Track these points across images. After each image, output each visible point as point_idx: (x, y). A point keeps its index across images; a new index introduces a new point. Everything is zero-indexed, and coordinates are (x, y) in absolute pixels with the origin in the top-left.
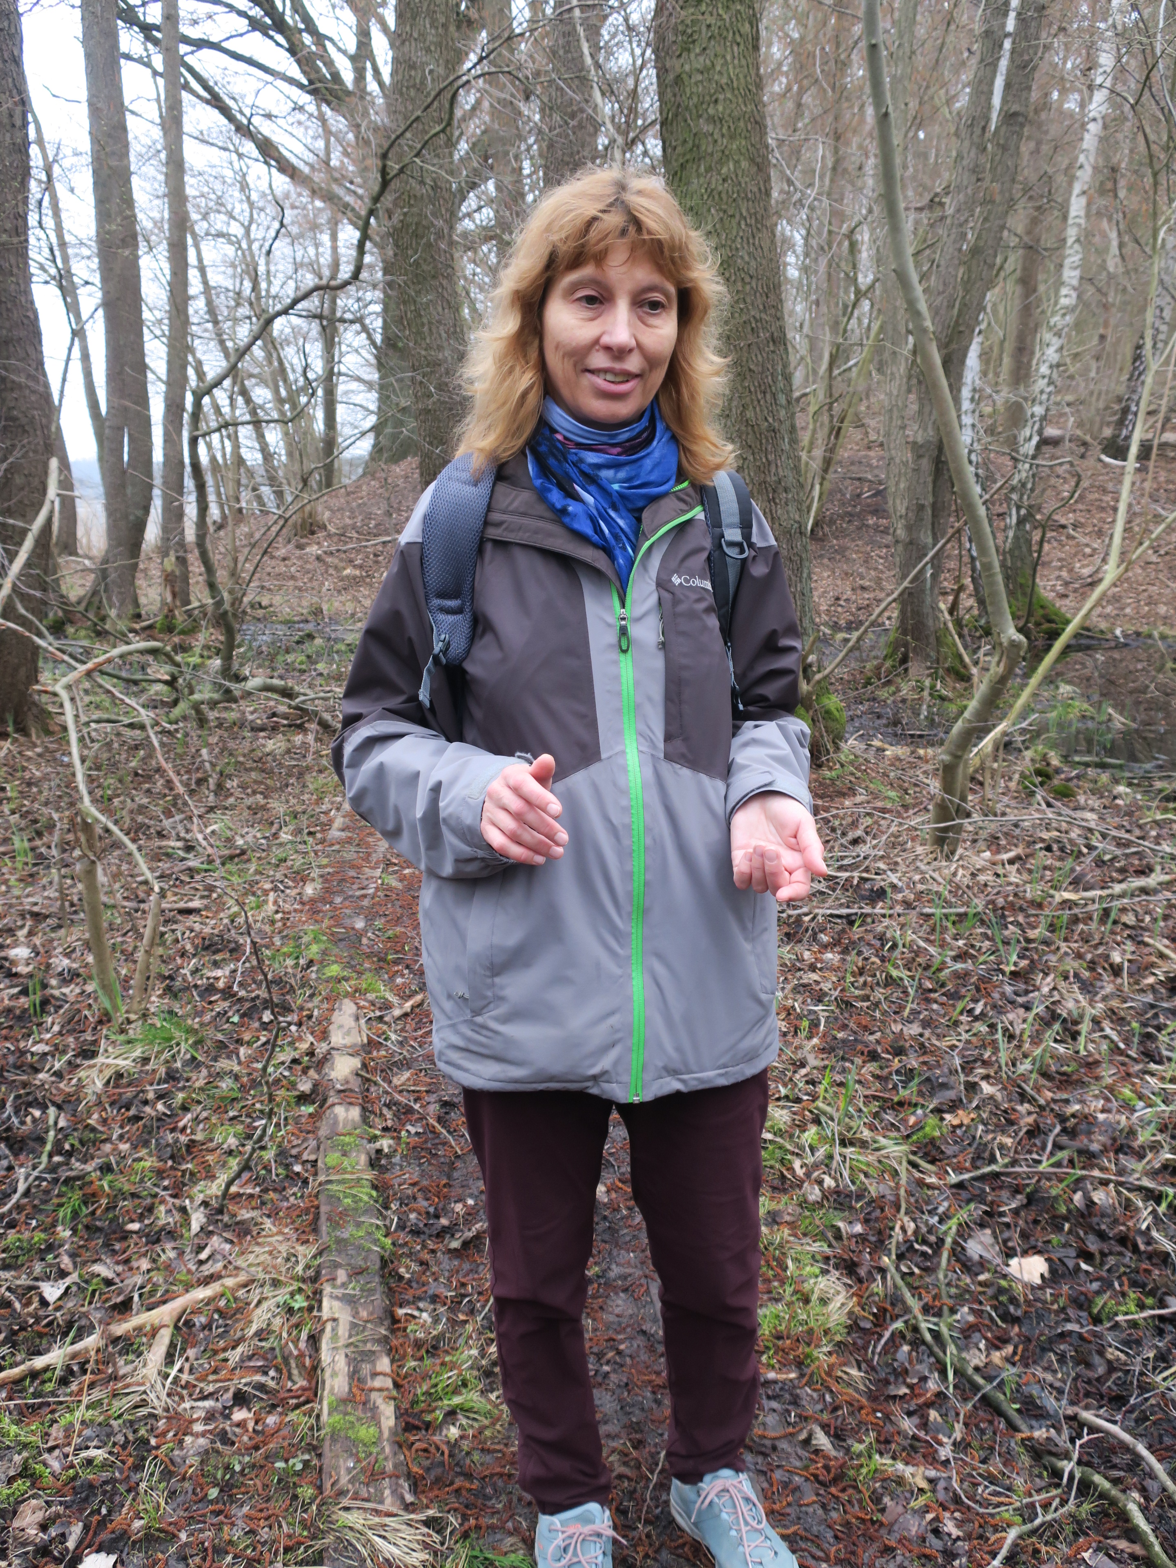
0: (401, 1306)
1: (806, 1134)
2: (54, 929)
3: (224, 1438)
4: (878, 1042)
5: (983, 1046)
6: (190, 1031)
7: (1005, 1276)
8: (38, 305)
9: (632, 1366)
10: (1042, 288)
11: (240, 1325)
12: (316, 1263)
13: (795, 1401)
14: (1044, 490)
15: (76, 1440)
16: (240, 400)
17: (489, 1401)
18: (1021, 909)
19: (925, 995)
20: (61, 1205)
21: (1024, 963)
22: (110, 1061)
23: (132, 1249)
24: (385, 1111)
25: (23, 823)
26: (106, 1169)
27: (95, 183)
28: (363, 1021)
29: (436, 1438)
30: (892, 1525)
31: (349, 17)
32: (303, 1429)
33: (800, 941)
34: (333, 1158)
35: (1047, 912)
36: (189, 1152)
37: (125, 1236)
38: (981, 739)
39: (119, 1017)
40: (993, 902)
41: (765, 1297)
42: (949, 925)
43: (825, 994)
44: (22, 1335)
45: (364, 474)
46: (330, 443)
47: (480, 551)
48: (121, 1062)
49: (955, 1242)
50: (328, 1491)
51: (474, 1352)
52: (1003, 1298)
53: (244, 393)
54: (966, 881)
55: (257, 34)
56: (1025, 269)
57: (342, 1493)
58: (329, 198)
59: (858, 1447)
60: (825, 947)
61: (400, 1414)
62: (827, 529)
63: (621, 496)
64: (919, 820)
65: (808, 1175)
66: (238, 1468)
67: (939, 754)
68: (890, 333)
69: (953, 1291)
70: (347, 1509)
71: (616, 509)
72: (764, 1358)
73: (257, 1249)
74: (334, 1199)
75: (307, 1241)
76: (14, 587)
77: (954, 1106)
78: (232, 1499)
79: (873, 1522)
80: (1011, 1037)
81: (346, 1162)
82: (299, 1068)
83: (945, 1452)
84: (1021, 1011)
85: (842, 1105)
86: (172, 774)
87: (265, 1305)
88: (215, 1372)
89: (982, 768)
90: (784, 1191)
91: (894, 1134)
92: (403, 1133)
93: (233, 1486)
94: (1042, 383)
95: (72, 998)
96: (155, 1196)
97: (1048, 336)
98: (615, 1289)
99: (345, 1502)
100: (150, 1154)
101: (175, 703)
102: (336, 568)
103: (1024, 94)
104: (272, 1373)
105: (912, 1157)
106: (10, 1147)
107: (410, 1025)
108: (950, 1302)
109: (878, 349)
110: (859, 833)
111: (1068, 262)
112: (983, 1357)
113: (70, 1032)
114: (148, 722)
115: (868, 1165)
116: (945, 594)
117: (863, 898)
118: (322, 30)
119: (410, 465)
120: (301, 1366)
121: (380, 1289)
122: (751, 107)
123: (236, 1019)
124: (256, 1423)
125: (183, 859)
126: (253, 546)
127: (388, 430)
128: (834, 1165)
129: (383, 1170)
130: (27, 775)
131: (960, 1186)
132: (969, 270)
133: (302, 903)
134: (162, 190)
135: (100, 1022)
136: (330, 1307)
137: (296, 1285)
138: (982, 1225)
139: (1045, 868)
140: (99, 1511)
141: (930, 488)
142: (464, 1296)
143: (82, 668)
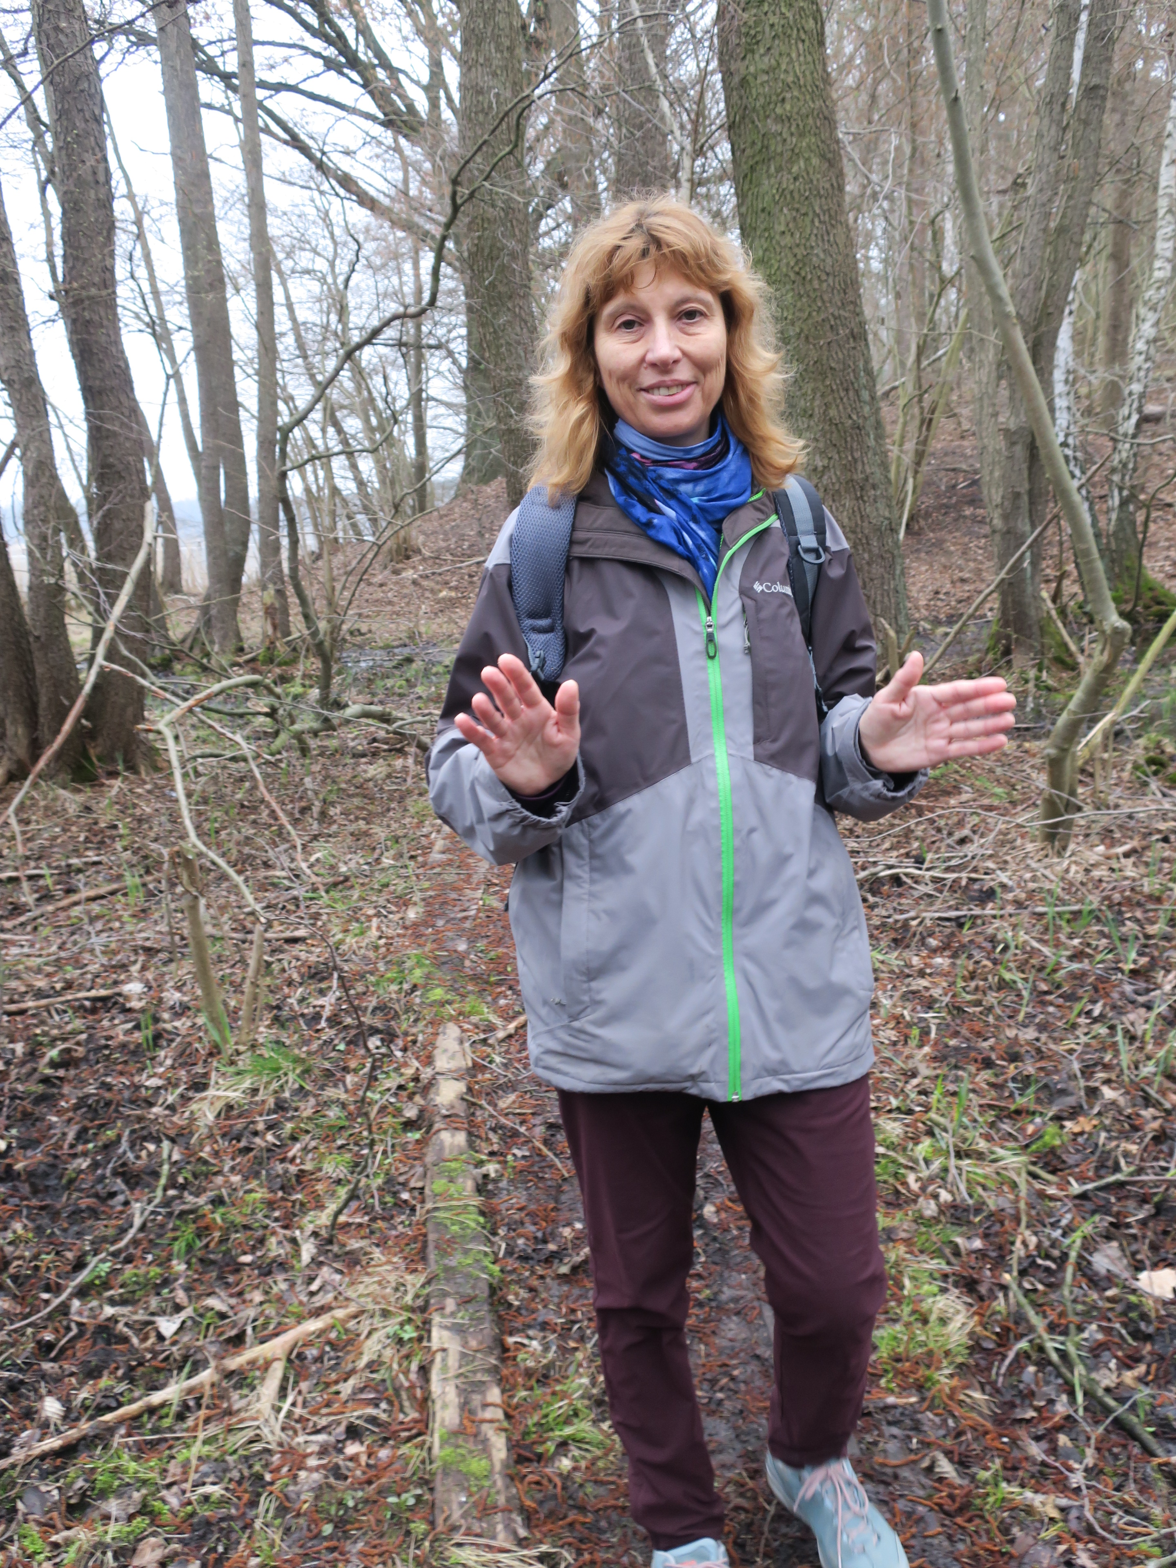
0: (511, 1334)
1: (920, 1147)
2: (166, 963)
3: (337, 1472)
4: (992, 1048)
5: (1104, 1049)
6: (297, 1060)
7: (1134, 1291)
8: (128, 354)
9: (747, 1392)
10: (1135, 263)
11: (350, 1357)
12: (425, 1291)
13: (917, 1427)
14: (1146, 470)
15: (193, 1477)
16: (331, 430)
17: (602, 1431)
18: (1139, 904)
19: (1040, 998)
20: (175, 1239)
21: (1144, 961)
22: (220, 1093)
23: (246, 1282)
24: (491, 1135)
25: (135, 860)
26: (218, 1202)
27: (182, 232)
28: (467, 1045)
29: (548, 1470)
30: (1022, 1556)
31: (421, 49)
32: (414, 1463)
33: (908, 946)
34: (439, 1185)
35: (1166, 906)
36: (299, 1182)
37: (238, 1268)
38: (1090, 728)
39: (229, 1049)
40: (1108, 898)
41: (882, 1317)
42: (1063, 924)
43: (936, 1001)
44: (141, 1369)
45: (456, 497)
46: (421, 468)
47: (568, 570)
48: (231, 1094)
49: (1080, 1256)
50: (440, 1527)
51: (585, 1381)
52: (1133, 1315)
53: (336, 424)
54: (1080, 877)
55: (333, 73)
56: (1116, 244)
57: (454, 1528)
58: (408, 227)
59: (984, 1475)
60: (934, 951)
61: (512, 1446)
62: (922, 523)
63: (701, 509)
64: (1028, 816)
65: (923, 1189)
66: (351, 1503)
67: (1044, 747)
68: (976, 319)
69: (1080, 1307)
70: (459, 1545)
71: (696, 521)
72: (883, 1382)
73: (366, 1279)
74: (441, 1226)
75: (415, 1271)
76: (117, 631)
77: (1075, 1113)
78: (347, 1536)
79: (1003, 1554)
80: (1132, 1038)
81: (453, 1189)
82: (404, 1093)
83: (1077, 1479)
84: (1142, 1011)
85: (956, 1115)
86: (275, 806)
87: (375, 1336)
88: (328, 1405)
89: (1091, 760)
90: (898, 1206)
91: (1012, 1144)
92: (510, 1158)
93: (347, 1522)
94: (1139, 360)
95: (183, 1032)
96: (266, 1227)
97: (1143, 311)
98: (728, 1313)
99: (458, 1538)
100: (261, 1186)
101: (276, 734)
102: (432, 591)
103: (1104, 66)
104: (384, 1405)
105: (1032, 1168)
106: (127, 1182)
107: (515, 1046)
108: (1077, 1319)
109: (966, 338)
110: (966, 832)
111: (1160, 234)
112: (1114, 1377)
113: (183, 1065)
114: (249, 755)
115: (986, 1177)
116: (1048, 581)
117: (972, 899)
118: (395, 64)
119: (499, 484)
120: (412, 1397)
121: (490, 1317)
122: (819, 103)
123: (342, 1047)
124: (369, 1456)
125: (288, 889)
126: (349, 574)
127: (477, 452)
128: (950, 1178)
129: (490, 1195)
130: (138, 812)
131: (1083, 1196)
132: (1056, 251)
133: (405, 928)
134: (247, 232)
135: (211, 1054)
136: (439, 1337)
137: (406, 1315)
138: (1108, 1238)
139: (1163, 860)
140: (214, 1550)
141: (1025, 473)
142: (574, 1322)
143: (185, 705)
